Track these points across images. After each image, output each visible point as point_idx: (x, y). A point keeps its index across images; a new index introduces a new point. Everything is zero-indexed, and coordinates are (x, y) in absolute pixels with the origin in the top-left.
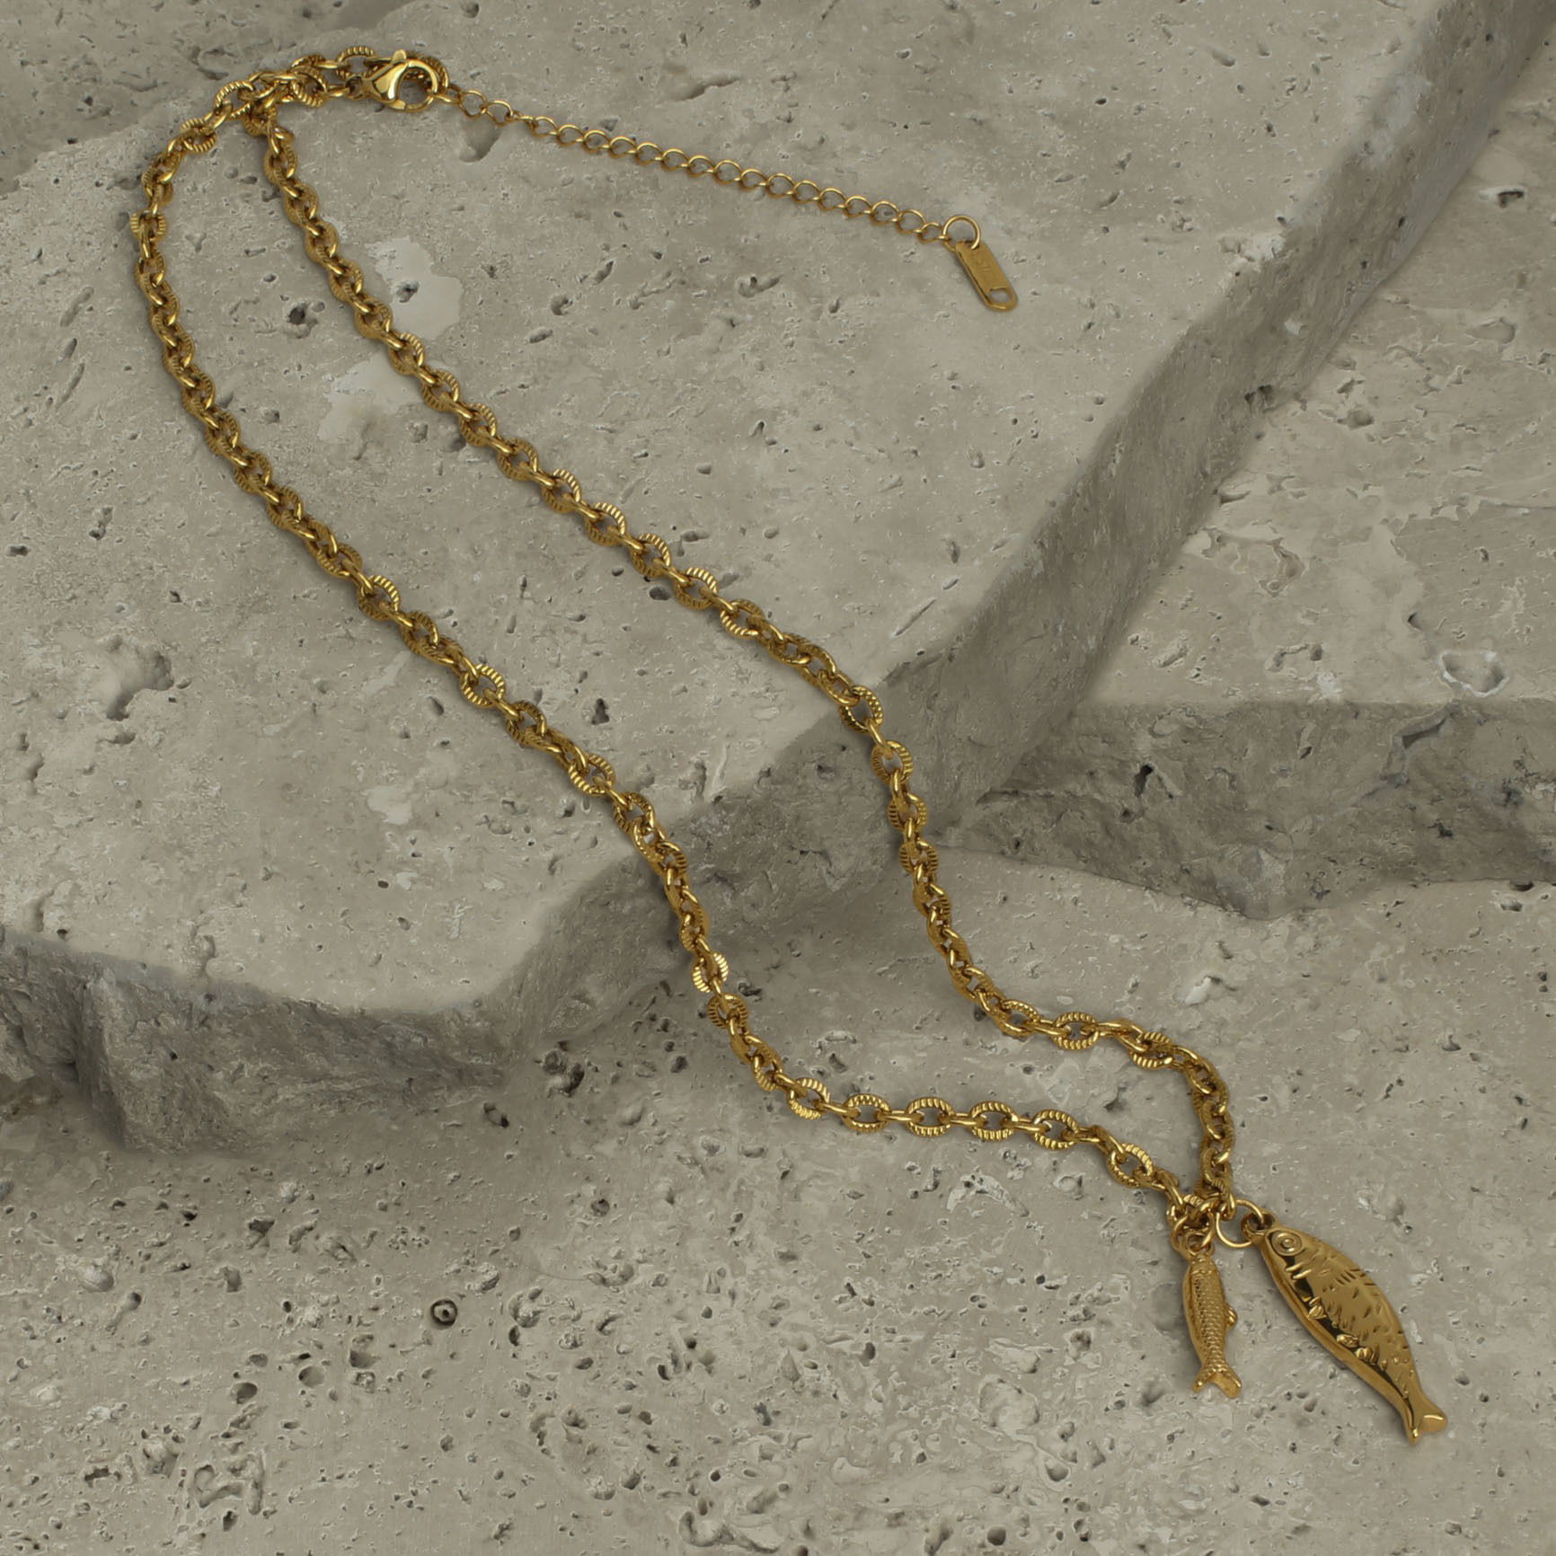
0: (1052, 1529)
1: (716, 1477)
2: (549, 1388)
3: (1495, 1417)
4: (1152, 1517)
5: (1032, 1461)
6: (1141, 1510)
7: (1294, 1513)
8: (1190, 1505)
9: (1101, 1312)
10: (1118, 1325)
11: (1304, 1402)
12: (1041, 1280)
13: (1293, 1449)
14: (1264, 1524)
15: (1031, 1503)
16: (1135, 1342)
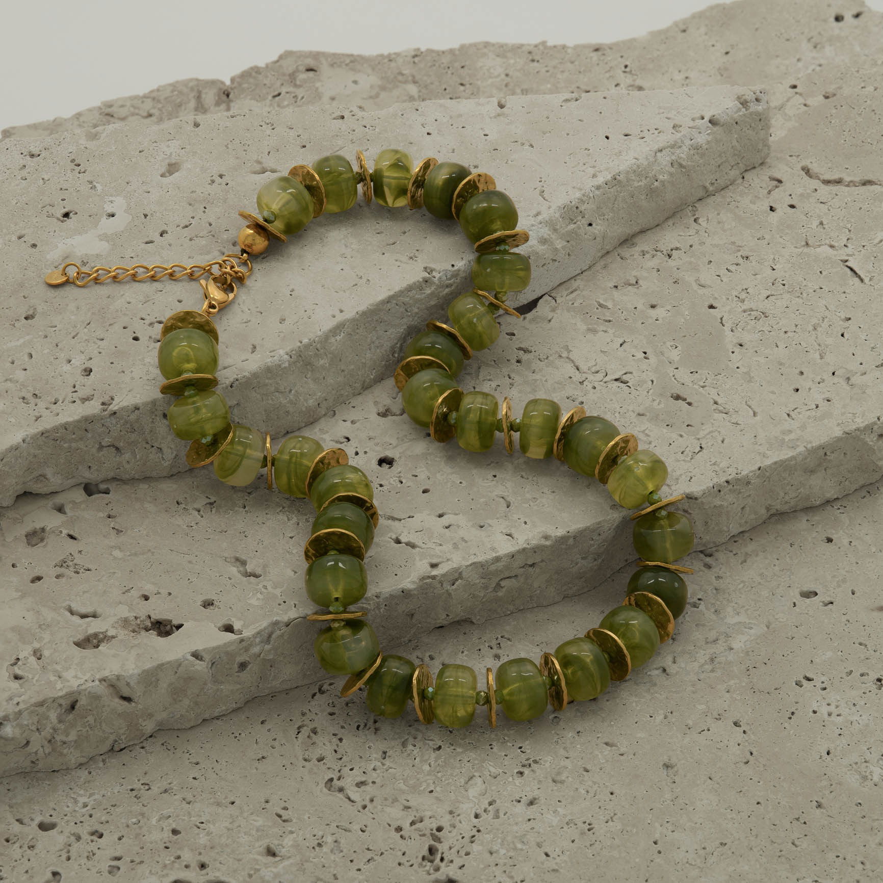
0: (461, 834)
1: (351, 770)
2: (314, 716)
3: (658, 860)
4: (502, 844)
5: (472, 808)
6: (500, 840)
7: (556, 863)
8: (519, 846)
9: (534, 766)
10: (537, 774)
11: (589, 827)
12: (520, 748)
13: (573, 841)
14: (543, 863)
15: (461, 822)
16: (540, 782)
